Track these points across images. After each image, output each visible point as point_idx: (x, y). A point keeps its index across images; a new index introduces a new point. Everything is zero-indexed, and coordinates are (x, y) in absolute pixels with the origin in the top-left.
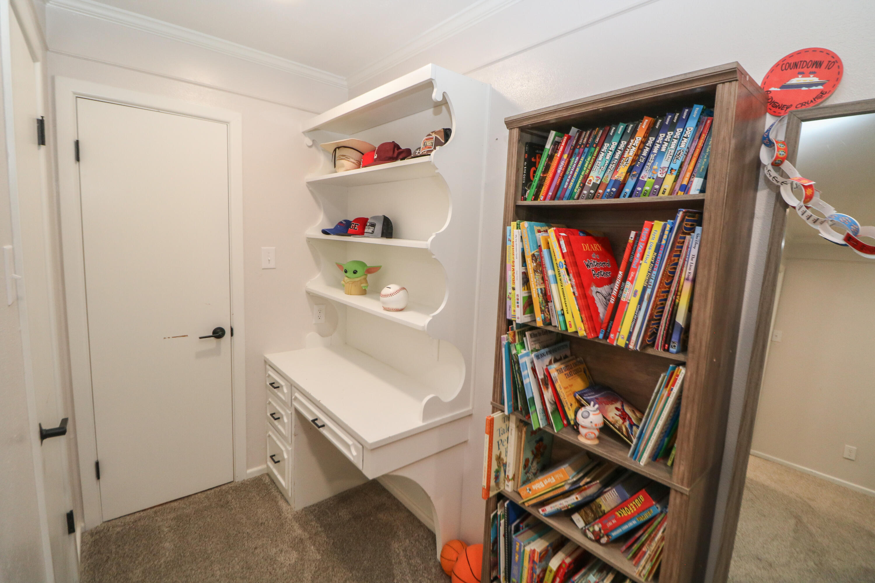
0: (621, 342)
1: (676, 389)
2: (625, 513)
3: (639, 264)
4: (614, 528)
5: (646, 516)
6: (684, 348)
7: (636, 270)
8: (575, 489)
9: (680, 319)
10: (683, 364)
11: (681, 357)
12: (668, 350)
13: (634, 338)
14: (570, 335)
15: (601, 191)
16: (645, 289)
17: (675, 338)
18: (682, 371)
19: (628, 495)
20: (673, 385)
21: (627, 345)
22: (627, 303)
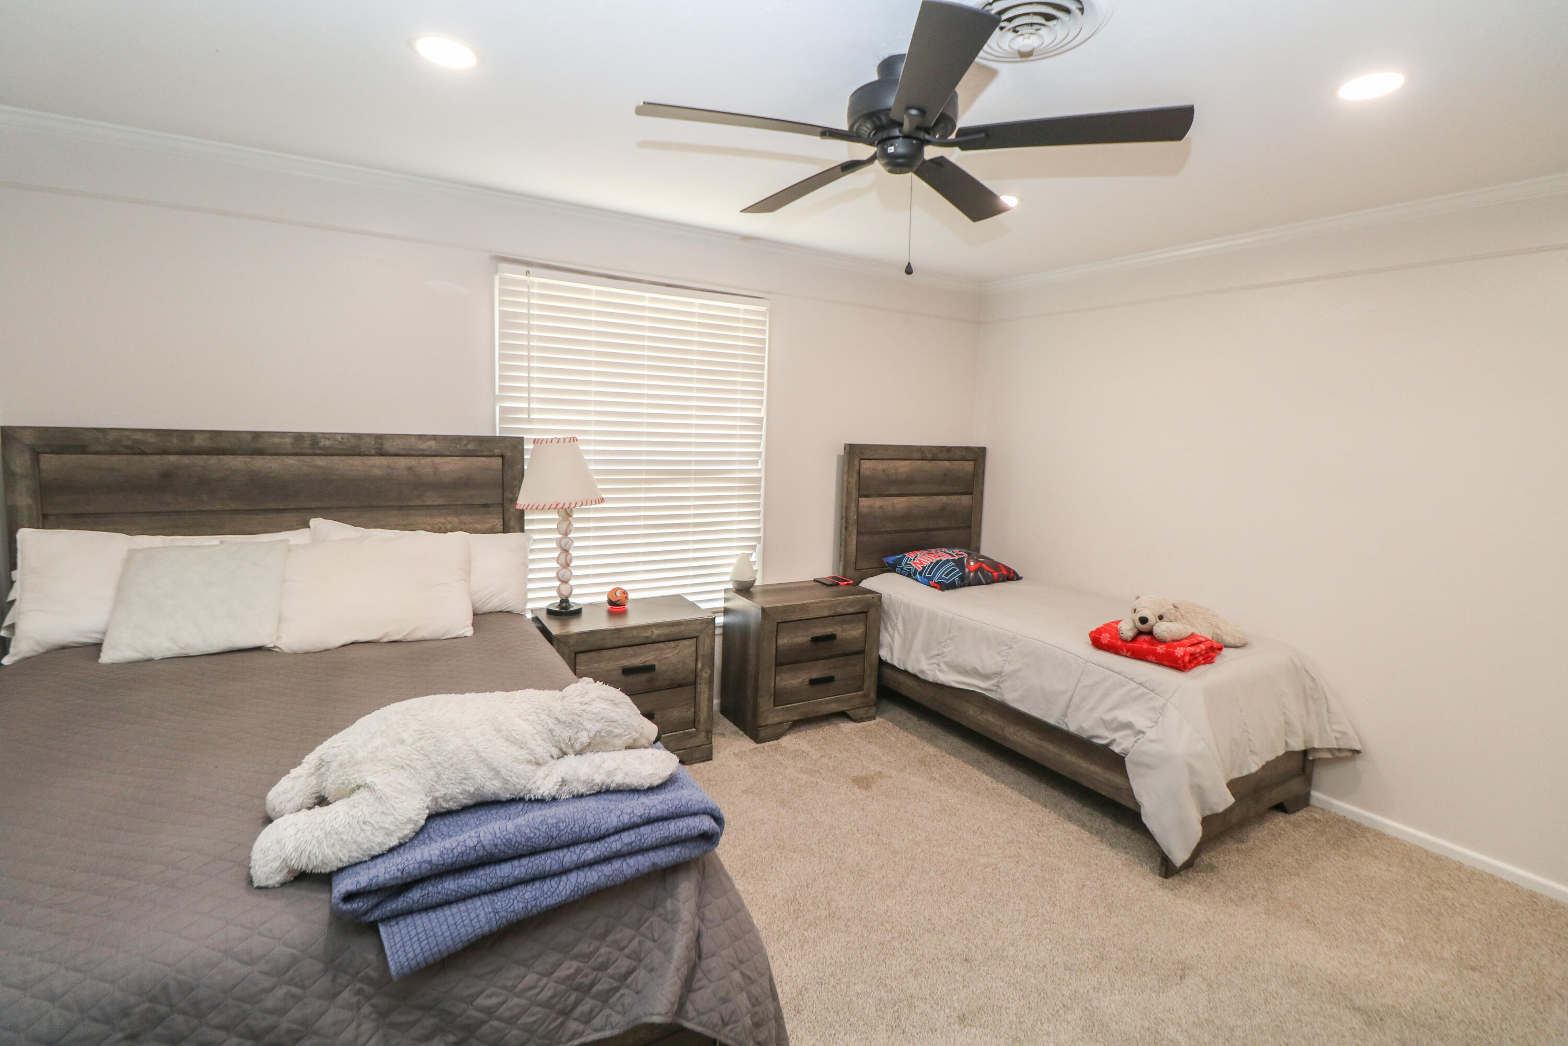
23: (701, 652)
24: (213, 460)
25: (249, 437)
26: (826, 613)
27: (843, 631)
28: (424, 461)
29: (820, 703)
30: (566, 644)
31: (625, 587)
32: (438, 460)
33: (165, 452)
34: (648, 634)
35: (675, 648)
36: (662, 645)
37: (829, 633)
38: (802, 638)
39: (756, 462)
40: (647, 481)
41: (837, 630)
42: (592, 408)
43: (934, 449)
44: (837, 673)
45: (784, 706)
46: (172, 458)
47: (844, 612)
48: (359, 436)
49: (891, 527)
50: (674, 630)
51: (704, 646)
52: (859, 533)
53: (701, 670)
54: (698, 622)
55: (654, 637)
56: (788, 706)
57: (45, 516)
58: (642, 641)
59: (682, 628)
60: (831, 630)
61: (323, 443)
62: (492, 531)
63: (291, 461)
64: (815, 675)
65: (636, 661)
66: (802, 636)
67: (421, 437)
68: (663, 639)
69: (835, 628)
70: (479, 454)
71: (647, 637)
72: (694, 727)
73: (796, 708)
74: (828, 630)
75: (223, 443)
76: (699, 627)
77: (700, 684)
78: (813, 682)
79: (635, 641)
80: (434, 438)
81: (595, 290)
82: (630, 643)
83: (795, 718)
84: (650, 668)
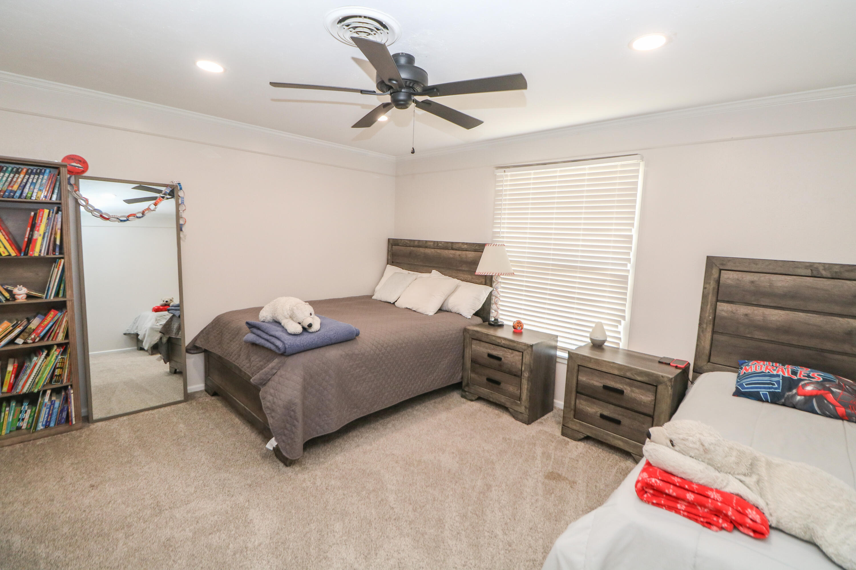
0: (36, 254)
1: (61, 267)
2: (46, 323)
3: (40, 225)
4: (41, 333)
5: (56, 318)
6: (61, 252)
7: (39, 227)
8: (15, 327)
9: (58, 242)
10: (63, 258)
11: (61, 256)
12: (55, 254)
13: (43, 251)
14: (5, 257)
15: (7, 194)
16: (44, 233)
17: (57, 249)
18: (63, 260)
19: (43, 317)
20: (60, 265)
21: (40, 255)
22: (36, 240)
23: (524, 361)
24: (418, 249)
25: (425, 242)
26: (616, 372)
27: (632, 391)
28: (464, 253)
29: (608, 434)
30: (468, 333)
31: (523, 321)
32: (467, 252)
33: (410, 246)
34: (499, 341)
35: (512, 353)
36: (505, 349)
37: (619, 388)
38: (597, 382)
39: (626, 265)
40: (553, 270)
41: (627, 390)
42: (528, 231)
43: (837, 267)
44: (625, 421)
45: (581, 422)
46: (412, 248)
47: (633, 377)
48: (447, 243)
49: (758, 335)
50: (511, 344)
51: (526, 359)
52: (714, 332)
53: (524, 371)
54: (523, 344)
55: (502, 344)
56: (583, 423)
57: (393, 262)
58: (497, 343)
59: (515, 345)
60: (622, 387)
61: (440, 245)
62: (481, 284)
63: (433, 250)
64: (606, 413)
65: (495, 353)
66: (596, 381)
67: (463, 243)
68: (506, 346)
69: (625, 387)
70: (479, 251)
71: (499, 342)
72: (520, 401)
73: (589, 427)
74: (619, 386)
75: (421, 244)
76: (523, 347)
77: (523, 379)
78: (602, 416)
79: (494, 342)
80: (467, 244)
81: (532, 173)
82: (492, 343)
83: (589, 434)
84: (499, 359)
